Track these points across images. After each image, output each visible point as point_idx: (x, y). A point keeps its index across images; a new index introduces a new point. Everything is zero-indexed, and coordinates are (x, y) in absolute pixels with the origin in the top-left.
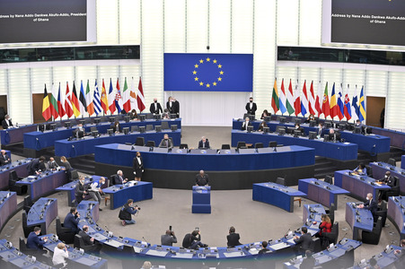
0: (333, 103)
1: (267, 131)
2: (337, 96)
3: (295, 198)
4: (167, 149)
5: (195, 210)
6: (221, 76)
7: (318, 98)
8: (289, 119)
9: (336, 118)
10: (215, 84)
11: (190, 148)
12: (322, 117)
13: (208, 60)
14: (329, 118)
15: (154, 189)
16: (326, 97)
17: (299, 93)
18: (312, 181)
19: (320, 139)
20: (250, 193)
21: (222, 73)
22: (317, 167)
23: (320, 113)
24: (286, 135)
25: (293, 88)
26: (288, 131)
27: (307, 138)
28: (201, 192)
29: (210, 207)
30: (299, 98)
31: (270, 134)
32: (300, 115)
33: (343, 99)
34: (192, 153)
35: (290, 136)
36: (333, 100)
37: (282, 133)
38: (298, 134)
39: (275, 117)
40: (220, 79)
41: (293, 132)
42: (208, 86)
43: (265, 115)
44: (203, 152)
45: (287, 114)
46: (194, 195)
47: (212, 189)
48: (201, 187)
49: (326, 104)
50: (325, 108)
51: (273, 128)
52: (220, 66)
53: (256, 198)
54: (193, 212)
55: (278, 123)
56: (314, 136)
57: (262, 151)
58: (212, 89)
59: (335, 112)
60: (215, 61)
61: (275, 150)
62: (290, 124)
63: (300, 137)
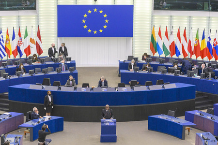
0: (203, 46)
1: (151, 70)
2: (206, 40)
3: (186, 128)
4: (73, 88)
5: (103, 140)
6: (106, 24)
7: (190, 42)
8: (167, 60)
9: (206, 59)
10: (101, 31)
11: (91, 86)
12: (194, 57)
13: (95, 10)
14: (200, 58)
15: (65, 123)
16: (197, 40)
17: (174, 38)
18: (197, 113)
19: (197, 77)
20: (145, 123)
21: (107, 21)
22: (197, 100)
23: (192, 54)
24: (167, 74)
25: (169, 33)
26: (169, 71)
27: (186, 76)
28: (108, 124)
29: (116, 137)
30: (173, 42)
31: (153, 73)
32: (175, 56)
33: (212, 43)
34: (94, 91)
35: (171, 74)
36: (203, 43)
37: (164, 72)
38: (178, 73)
39: (154, 59)
40: (105, 27)
41: (173, 71)
42: (95, 32)
43: (145, 57)
44: (104, 90)
45: (163, 55)
46: (102, 126)
47: (117, 121)
48: (109, 120)
49: (197, 47)
50: (197, 50)
51: (155, 68)
52: (105, 16)
53: (151, 128)
54: (101, 142)
55: (158, 63)
56: (192, 75)
57: (153, 88)
58: (99, 35)
59: (205, 53)
60: (101, 12)
61: (163, 87)
62: (168, 64)
63: (180, 75)
